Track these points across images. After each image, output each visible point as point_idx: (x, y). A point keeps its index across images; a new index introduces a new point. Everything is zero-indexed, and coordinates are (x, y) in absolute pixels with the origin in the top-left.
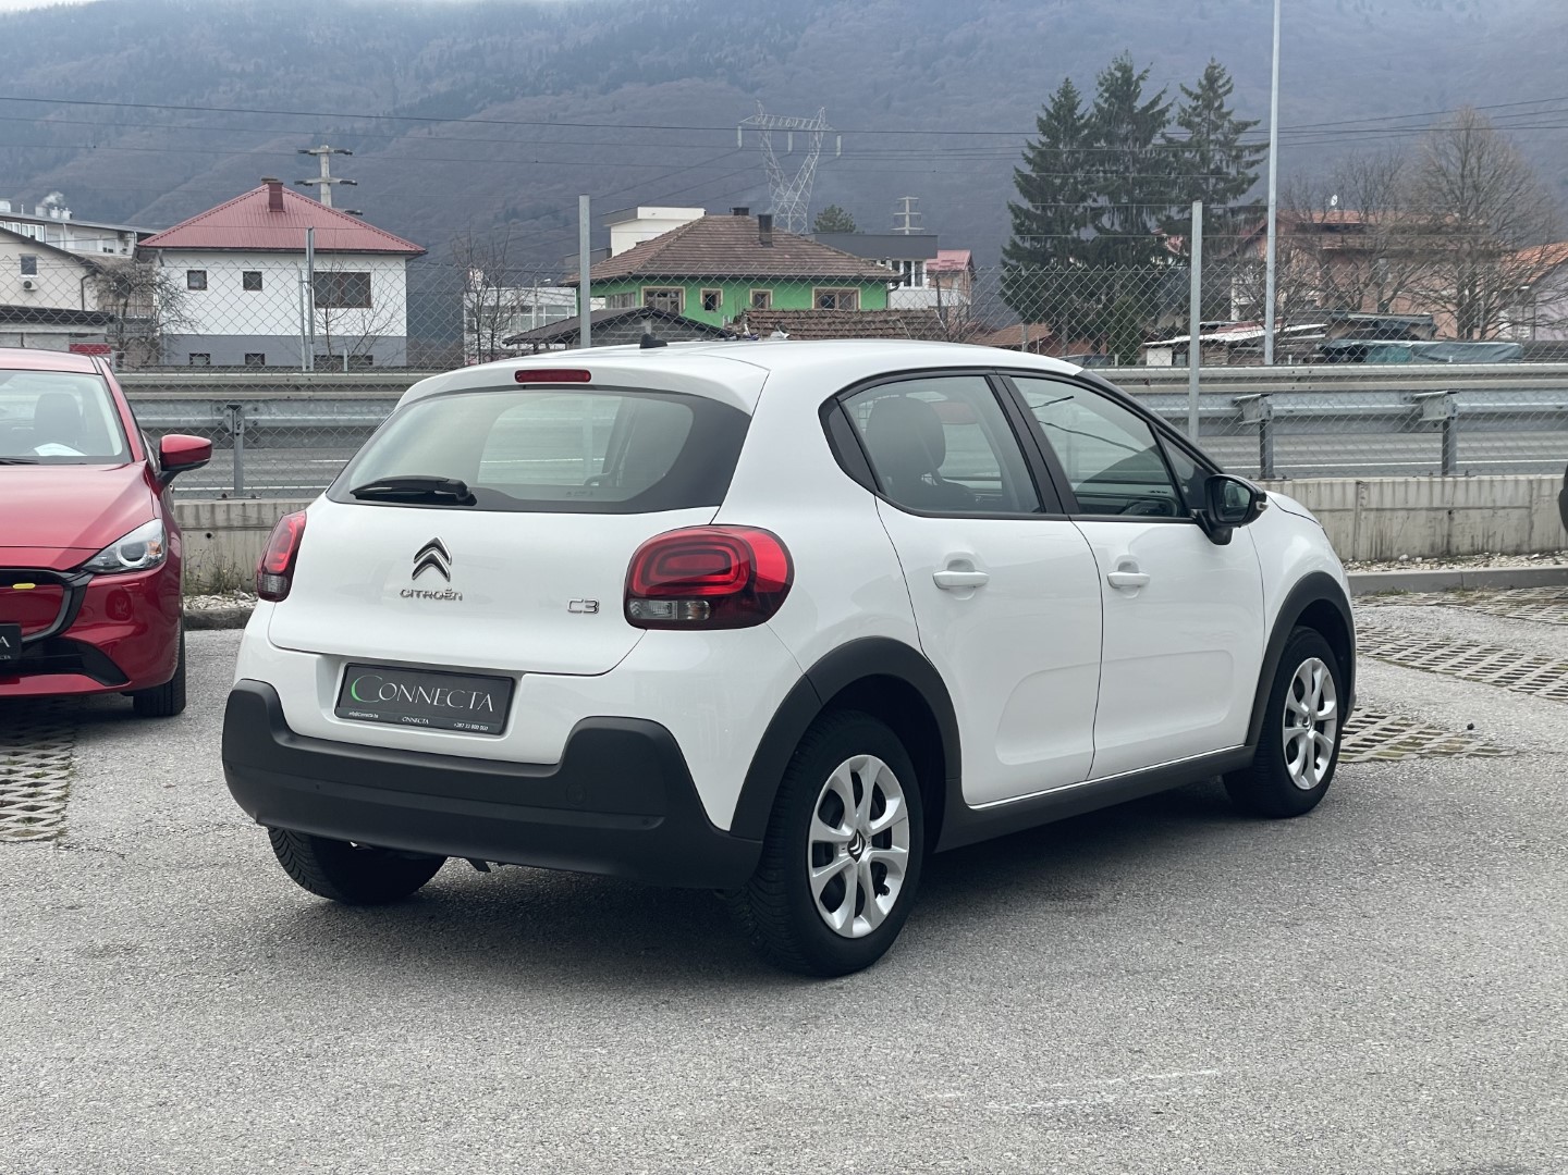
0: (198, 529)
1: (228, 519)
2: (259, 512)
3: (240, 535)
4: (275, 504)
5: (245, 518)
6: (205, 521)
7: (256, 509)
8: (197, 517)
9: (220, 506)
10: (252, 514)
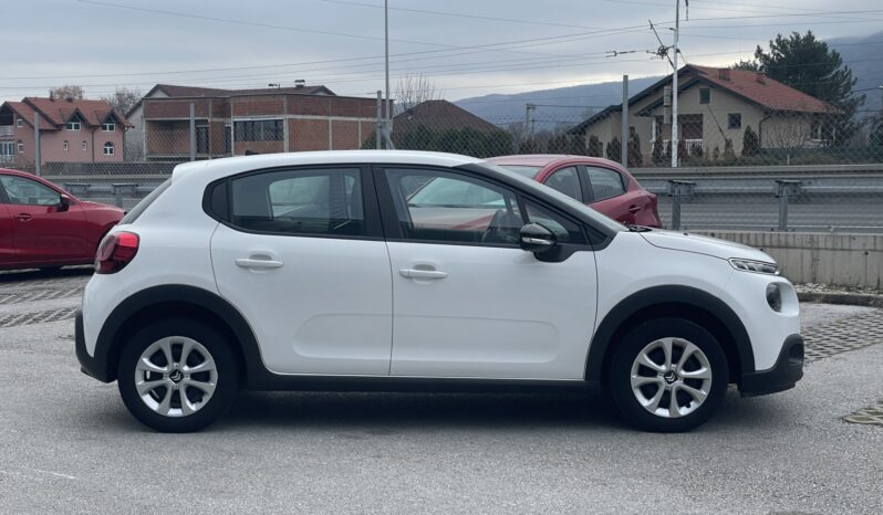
5: (779, 241)
10: (783, 239)
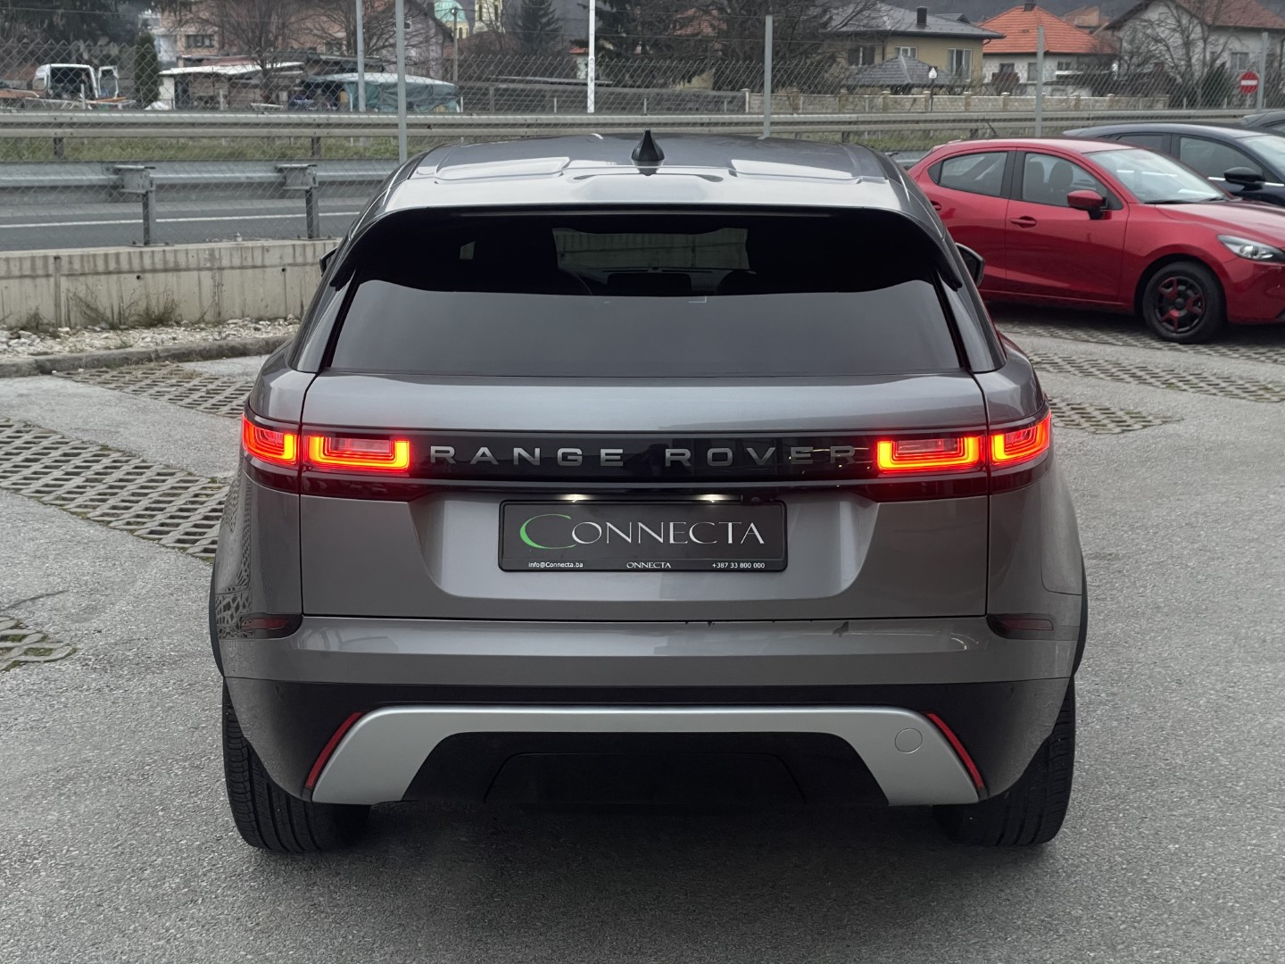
0: (131, 272)
1: (153, 263)
2: (175, 257)
3: (162, 276)
4: (187, 250)
6: (136, 266)
7: (173, 254)
8: (130, 262)
9: (147, 252)
